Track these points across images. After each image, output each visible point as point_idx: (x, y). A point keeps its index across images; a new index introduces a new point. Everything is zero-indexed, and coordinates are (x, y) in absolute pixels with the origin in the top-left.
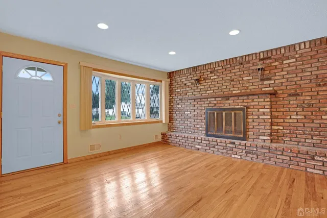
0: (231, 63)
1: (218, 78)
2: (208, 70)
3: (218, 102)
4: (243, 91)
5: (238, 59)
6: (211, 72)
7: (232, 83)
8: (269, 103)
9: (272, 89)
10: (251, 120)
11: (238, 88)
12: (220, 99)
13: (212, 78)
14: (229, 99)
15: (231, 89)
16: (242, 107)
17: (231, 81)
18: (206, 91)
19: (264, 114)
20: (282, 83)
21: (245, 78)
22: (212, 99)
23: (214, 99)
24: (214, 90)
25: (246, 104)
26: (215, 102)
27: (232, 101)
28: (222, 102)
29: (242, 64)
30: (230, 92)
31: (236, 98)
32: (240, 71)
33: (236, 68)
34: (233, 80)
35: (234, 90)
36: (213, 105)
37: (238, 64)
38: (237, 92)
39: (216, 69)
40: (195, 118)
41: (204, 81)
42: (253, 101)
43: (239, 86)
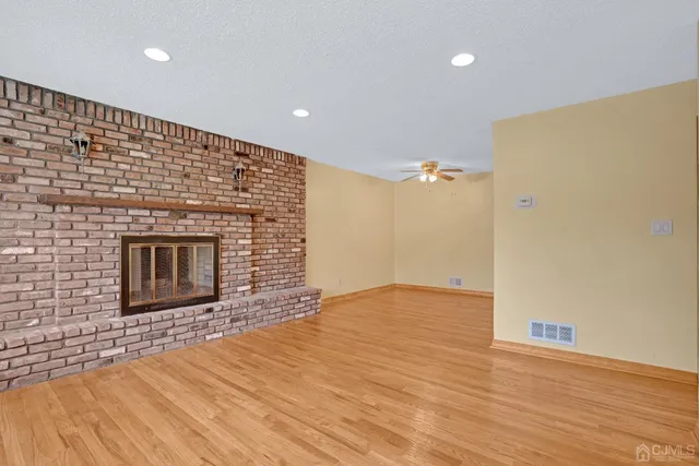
0: (186, 137)
1: (151, 159)
2: (123, 129)
3: (160, 221)
4: (207, 203)
5: (200, 134)
6: (132, 138)
7: (186, 181)
8: (250, 230)
9: (248, 206)
10: (225, 261)
11: (198, 194)
12: (166, 213)
13: (132, 153)
14: (185, 217)
15: (183, 195)
16: (211, 235)
17: (185, 176)
18: (111, 186)
19: (244, 247)
20: (260, 200)
21: (211, 179)
22: (142, 212)
23: (147, 213)
24: (137, 188)
25: (218, 230)
26: (152, 221)
27: (192, 222)
28: (170, 221)
29: (206, 147)
30: (181, 201)
31: (201, 216)
32: (201, 161)
33: (195, 150)
34: (187, 176)
35: (189, 198)
36: (143, 227)
37: (199, 145)
38: (196, 203)
39: (146, 134)
40: (73, 266)
41: (106, 156)
42: (229, 225)
43: (200, 191)
